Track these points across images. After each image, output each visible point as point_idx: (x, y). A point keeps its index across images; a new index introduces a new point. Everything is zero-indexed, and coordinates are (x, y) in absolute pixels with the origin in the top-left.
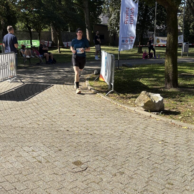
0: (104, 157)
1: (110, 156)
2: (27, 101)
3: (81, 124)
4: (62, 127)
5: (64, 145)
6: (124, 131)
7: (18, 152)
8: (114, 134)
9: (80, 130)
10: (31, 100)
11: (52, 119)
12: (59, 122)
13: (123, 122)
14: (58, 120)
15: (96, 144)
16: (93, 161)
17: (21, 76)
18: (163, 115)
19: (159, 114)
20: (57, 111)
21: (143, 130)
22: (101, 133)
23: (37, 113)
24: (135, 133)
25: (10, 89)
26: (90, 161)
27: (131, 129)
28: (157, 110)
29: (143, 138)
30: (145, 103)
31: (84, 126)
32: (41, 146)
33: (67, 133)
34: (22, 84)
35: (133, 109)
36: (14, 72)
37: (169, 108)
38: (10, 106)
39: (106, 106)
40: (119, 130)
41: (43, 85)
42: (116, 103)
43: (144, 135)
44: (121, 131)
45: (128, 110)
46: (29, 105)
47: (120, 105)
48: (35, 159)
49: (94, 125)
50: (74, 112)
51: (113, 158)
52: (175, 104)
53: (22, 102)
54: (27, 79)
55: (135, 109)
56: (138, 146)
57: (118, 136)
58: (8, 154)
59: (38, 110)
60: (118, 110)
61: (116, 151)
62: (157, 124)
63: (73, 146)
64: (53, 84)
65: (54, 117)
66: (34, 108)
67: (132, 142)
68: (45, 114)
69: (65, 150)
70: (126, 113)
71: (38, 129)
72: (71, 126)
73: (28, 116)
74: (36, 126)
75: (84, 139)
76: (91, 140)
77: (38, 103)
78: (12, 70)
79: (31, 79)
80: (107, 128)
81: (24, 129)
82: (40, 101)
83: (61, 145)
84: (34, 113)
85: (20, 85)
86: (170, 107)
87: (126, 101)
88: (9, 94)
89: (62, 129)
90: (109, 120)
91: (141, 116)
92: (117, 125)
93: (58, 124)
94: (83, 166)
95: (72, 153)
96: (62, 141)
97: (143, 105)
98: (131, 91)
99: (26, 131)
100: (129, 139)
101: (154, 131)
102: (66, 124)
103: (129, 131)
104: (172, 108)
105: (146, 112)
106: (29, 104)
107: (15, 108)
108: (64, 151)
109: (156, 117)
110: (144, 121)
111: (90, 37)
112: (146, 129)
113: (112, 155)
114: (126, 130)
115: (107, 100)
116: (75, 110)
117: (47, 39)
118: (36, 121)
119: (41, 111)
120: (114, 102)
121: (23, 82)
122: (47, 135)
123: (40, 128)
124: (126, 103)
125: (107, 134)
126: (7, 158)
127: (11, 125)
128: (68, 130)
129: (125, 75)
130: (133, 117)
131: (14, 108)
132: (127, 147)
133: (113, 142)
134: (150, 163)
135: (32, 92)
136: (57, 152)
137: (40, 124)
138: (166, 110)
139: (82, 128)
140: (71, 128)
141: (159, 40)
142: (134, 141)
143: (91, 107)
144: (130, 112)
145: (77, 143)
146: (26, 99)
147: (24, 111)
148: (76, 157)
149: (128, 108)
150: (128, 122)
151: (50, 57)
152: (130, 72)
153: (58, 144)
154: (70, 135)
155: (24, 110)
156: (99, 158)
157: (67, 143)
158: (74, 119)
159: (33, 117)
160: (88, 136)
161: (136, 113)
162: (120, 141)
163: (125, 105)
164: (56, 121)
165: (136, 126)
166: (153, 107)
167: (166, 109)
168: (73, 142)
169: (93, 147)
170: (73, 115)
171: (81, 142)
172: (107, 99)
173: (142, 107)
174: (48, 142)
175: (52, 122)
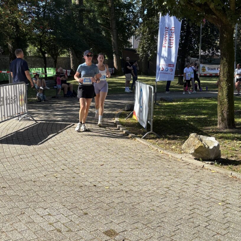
0: (146, 225)
1: (155, 224)
2: (42, 145)
3: (112, 177)
4: (87, 181)
5: (90, 207)
6: (170, 187)
7: (29, 215)
8: (158, 191)
9: (111, 185)
10: (46, 144)
11: (73, 170)
12: (83, 174)
13: (167, 174)
14: (82, 171)
15: (134, 206)
16: (130, 230)
17: (33, 112)
18: (219, 165)
19: (215, 164)
20: (80, 159)
21: (196, 186)
22: (139, 190)
23: (54, 162)
24: (185, 190)
25: (19, 129)
26: (127, 230)
27: (180, 184)
28: (211, 158)
29: (196, 198)
30: (196, 149)
31: (117, 179)
32: (61, 208)
33: (94, 189)
34: (34, 122)
35: (179, 156)
36: (24, 108)
37: (227, 156)
38: (19, 152)
39: (143, 152)
40: (164, 186)
41: (61, 123)
42: (156, 149)
43: (197, 192)
44: (165, 188)
45: (173, 158)
46: (44, 151)
47: (161, 152)
48: (53, 226)
49: (130, 178)
50: (102, 159)
51: (159, 226)
52: (233, 150)
53: (35, 146)
54: (41, 117)
55: (182, 156)
56: (191, 208)
57: (162, 194)
58: (16, 218)
59: (55, 158)
60: (159, 158)
61: (162, 216)
62: (213, 177)
63: (103, 208)
64: (73, 123)
65: (76, 166)
66: (50, 154)
67: (183, 203)
68: (64, 163)
69: (92, 213)
70: (170, 163)
71: (55, 183)
72: (99, 180)
73: (43, 166)
74: (53, 179)
75: (117, 198)
76: (127, 199)
77: (55, 148)
78: (22, 105)
79: (46, 117)
80: (148, 182)
81: (37, 183)
82: (57, 145)
83: (87, 207)
84: (50, 162)
85: (31, 124)
86: (227, 154)
87: (168, 146)
88: (17, 136)
89: (87, 183)
90: (149, 171)
91: (190, 167)
92: (160, 179)
93: (82, 177)
94: (118, 236)
95: (102, 218)
96: (88, 201)
97: (193, 152)
98: (174, 132)
99: (39, 187)
100: (178, 198)
101: (210, 188)
102: (92, 176)
103: (177, 188)
104: (231, 156)
105: (196, 161)
106: (44, 149)
107: (26, 155)
108: (91, 216)
109: (210, 168)
110: (196, 173)
111: (117, 65)
112: (200, 185)
113: (156, 221)
114: (172, 185)
115: (145, 145)
116: (103, 158)
117: (65, 66)
118: (52, 172)
119: (59, 159)
120: (153, 147)
121: (36, 121)
122: (68, 191)
123: (58, 182)
124: (169, 148)
125: (148, 191)
126: (14, 224)
127: (20, 177)
128: (95, 186)
129: (165, 111)
130: (180, 168)
131: (23, 154)
132: (176, 210)
133: (156, 203)
134: (209, 233)
135: (48, 133)
136: (81, 217)
137: (59, 176)
138: (223, 159)
139: (113, 183)
140: (99, 182)
141: (205, 68)
142: (185, 201)
143: (124, 153)
144: (176, 160)
145: (108, 204)
146: (39, 143)
147: (36, 159)
148: (107, 225)
149: (172, 155)
150: (174, 174)
151: (69, 89)
152: (171, 108)
153: (83, 205)
154: (98, 193)
155: (38, 157)
156: (140, 225)
157: (95, 204)
158: (103, 170)
159: (49, 167)
160: (122, 194)
161: (184, 162)
162: (166, 201)
163: (168, 151)
164: (79, 172)
165: (185, 180)
166: (206, 155)
167: (222, 157)
168: (102, 202)
169: (130, 209)
170: (102, 164)
171: (114, 202)
172: (144, 143)
173: (191, 154)
174: (70, 203)
175: (74, 174)
